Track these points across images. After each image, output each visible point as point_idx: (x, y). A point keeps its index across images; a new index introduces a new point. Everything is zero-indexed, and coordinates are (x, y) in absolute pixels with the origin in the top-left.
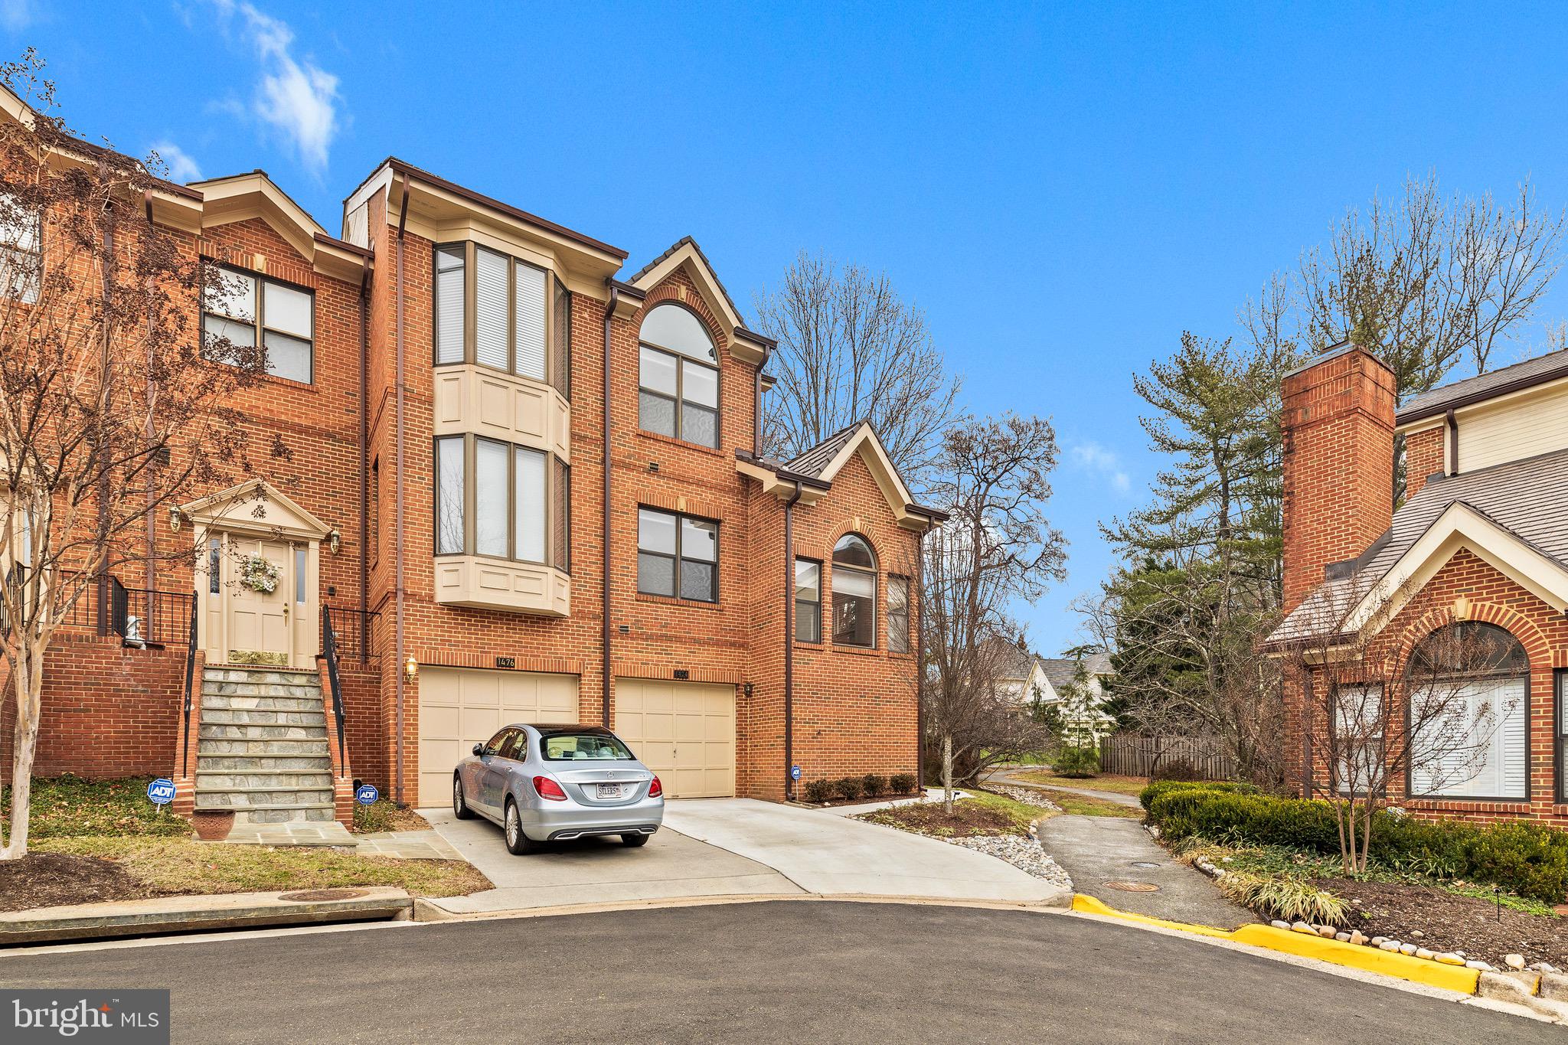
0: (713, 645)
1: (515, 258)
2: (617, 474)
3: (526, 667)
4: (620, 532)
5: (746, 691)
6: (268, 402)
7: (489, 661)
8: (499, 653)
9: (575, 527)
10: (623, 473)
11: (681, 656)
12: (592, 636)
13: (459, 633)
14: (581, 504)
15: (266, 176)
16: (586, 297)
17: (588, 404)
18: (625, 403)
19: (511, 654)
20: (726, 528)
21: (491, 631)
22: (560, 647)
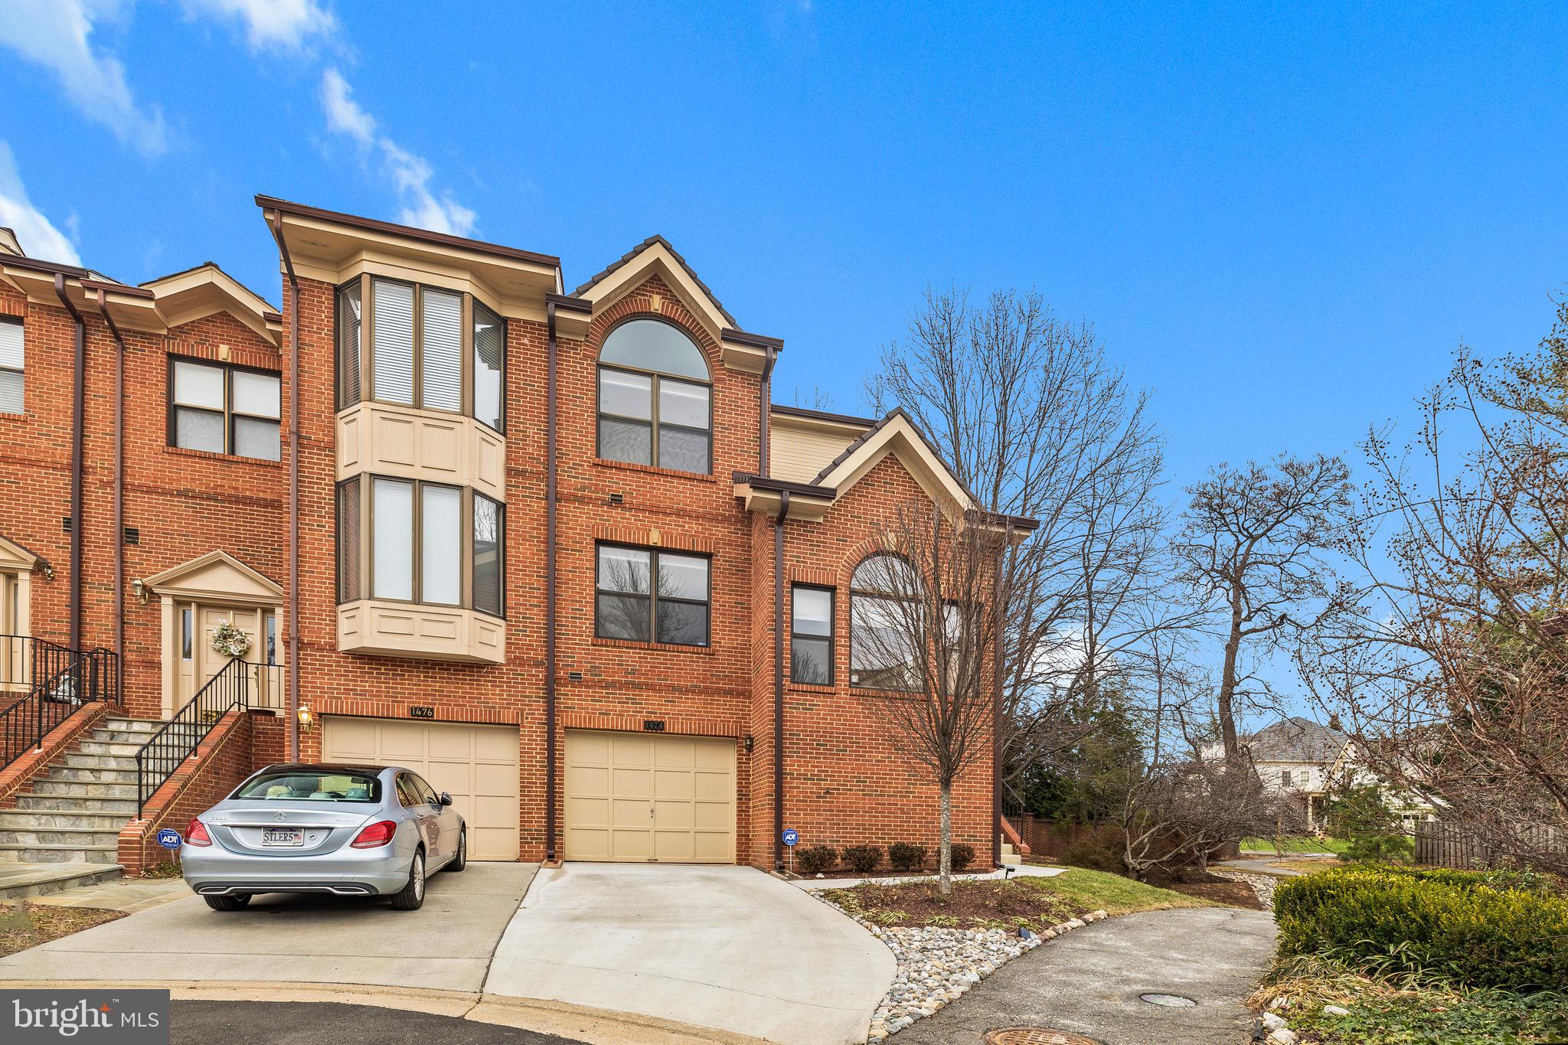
0: (700, 693)
1: (421, 285)
2: (564, 508)
3: (448, 716)
4: (570, 571)
5: (747, 745)
6: (234, 480)
7: (402, 711)
8: (414, 702)
9: (511, 569)
10: (574, 508)
11: (653, 706)
12: (534, 684)
13: (366, 681)
14: (518, 544)
15: (216, 266)
16: (525, 322)
17: (528, 437)
18: (577, 431)
19: (430, 704)
20: (719, 562)
21: (405, 680)
22: (492, 695)
